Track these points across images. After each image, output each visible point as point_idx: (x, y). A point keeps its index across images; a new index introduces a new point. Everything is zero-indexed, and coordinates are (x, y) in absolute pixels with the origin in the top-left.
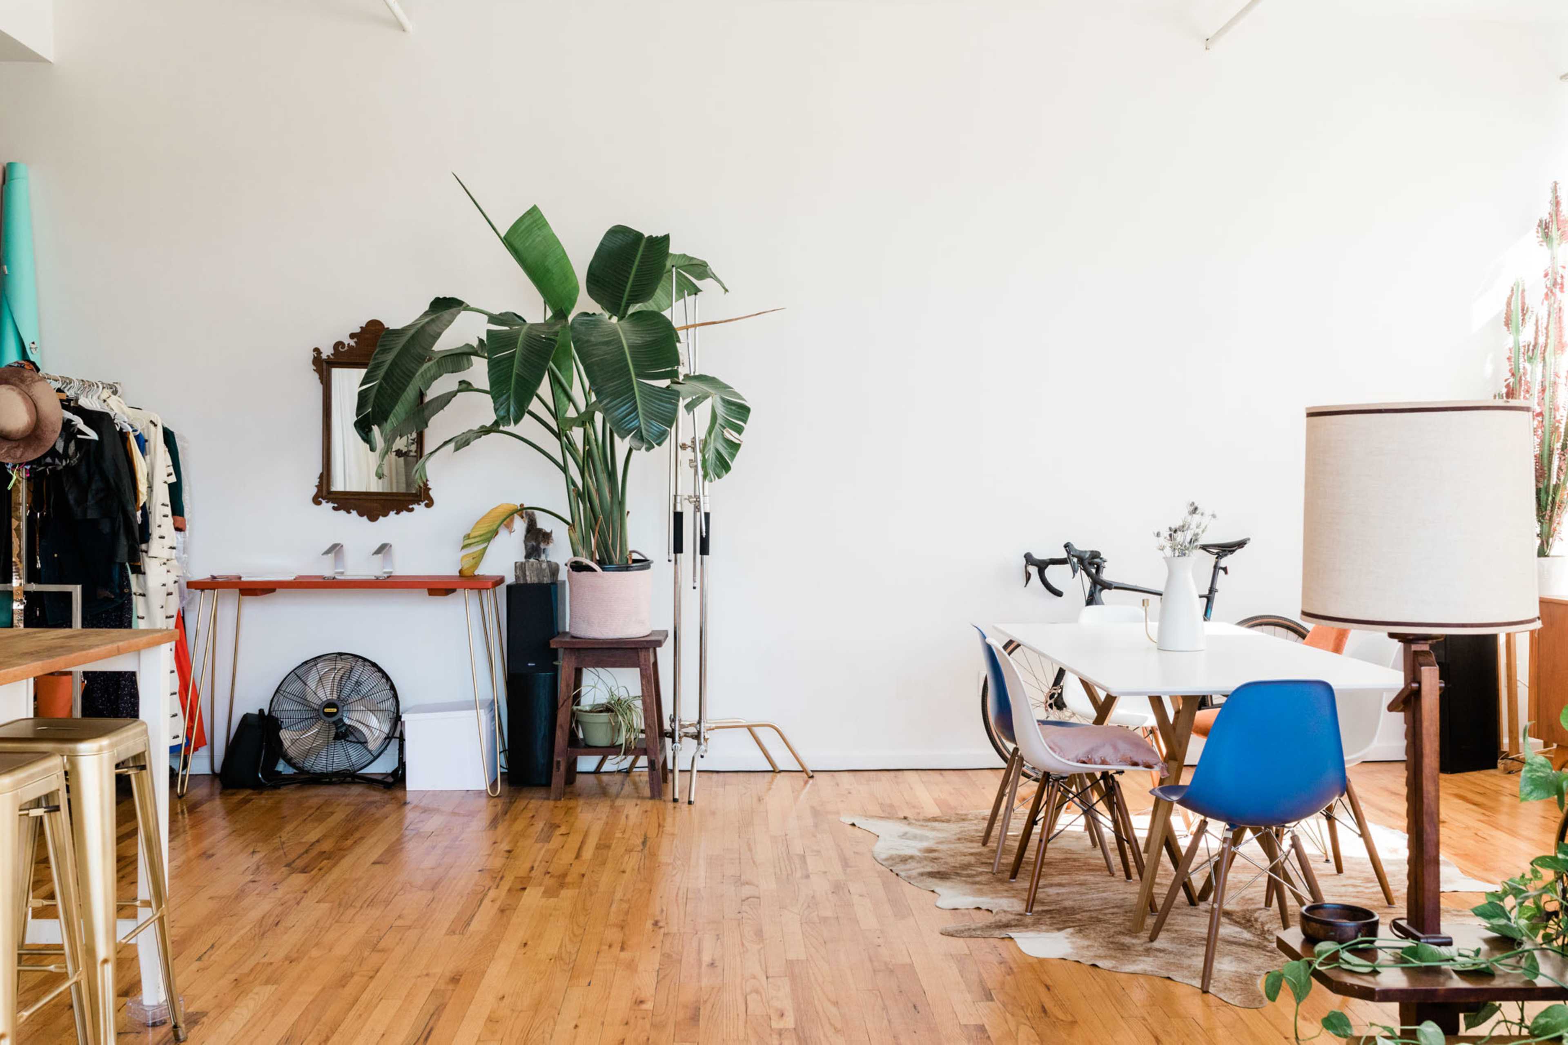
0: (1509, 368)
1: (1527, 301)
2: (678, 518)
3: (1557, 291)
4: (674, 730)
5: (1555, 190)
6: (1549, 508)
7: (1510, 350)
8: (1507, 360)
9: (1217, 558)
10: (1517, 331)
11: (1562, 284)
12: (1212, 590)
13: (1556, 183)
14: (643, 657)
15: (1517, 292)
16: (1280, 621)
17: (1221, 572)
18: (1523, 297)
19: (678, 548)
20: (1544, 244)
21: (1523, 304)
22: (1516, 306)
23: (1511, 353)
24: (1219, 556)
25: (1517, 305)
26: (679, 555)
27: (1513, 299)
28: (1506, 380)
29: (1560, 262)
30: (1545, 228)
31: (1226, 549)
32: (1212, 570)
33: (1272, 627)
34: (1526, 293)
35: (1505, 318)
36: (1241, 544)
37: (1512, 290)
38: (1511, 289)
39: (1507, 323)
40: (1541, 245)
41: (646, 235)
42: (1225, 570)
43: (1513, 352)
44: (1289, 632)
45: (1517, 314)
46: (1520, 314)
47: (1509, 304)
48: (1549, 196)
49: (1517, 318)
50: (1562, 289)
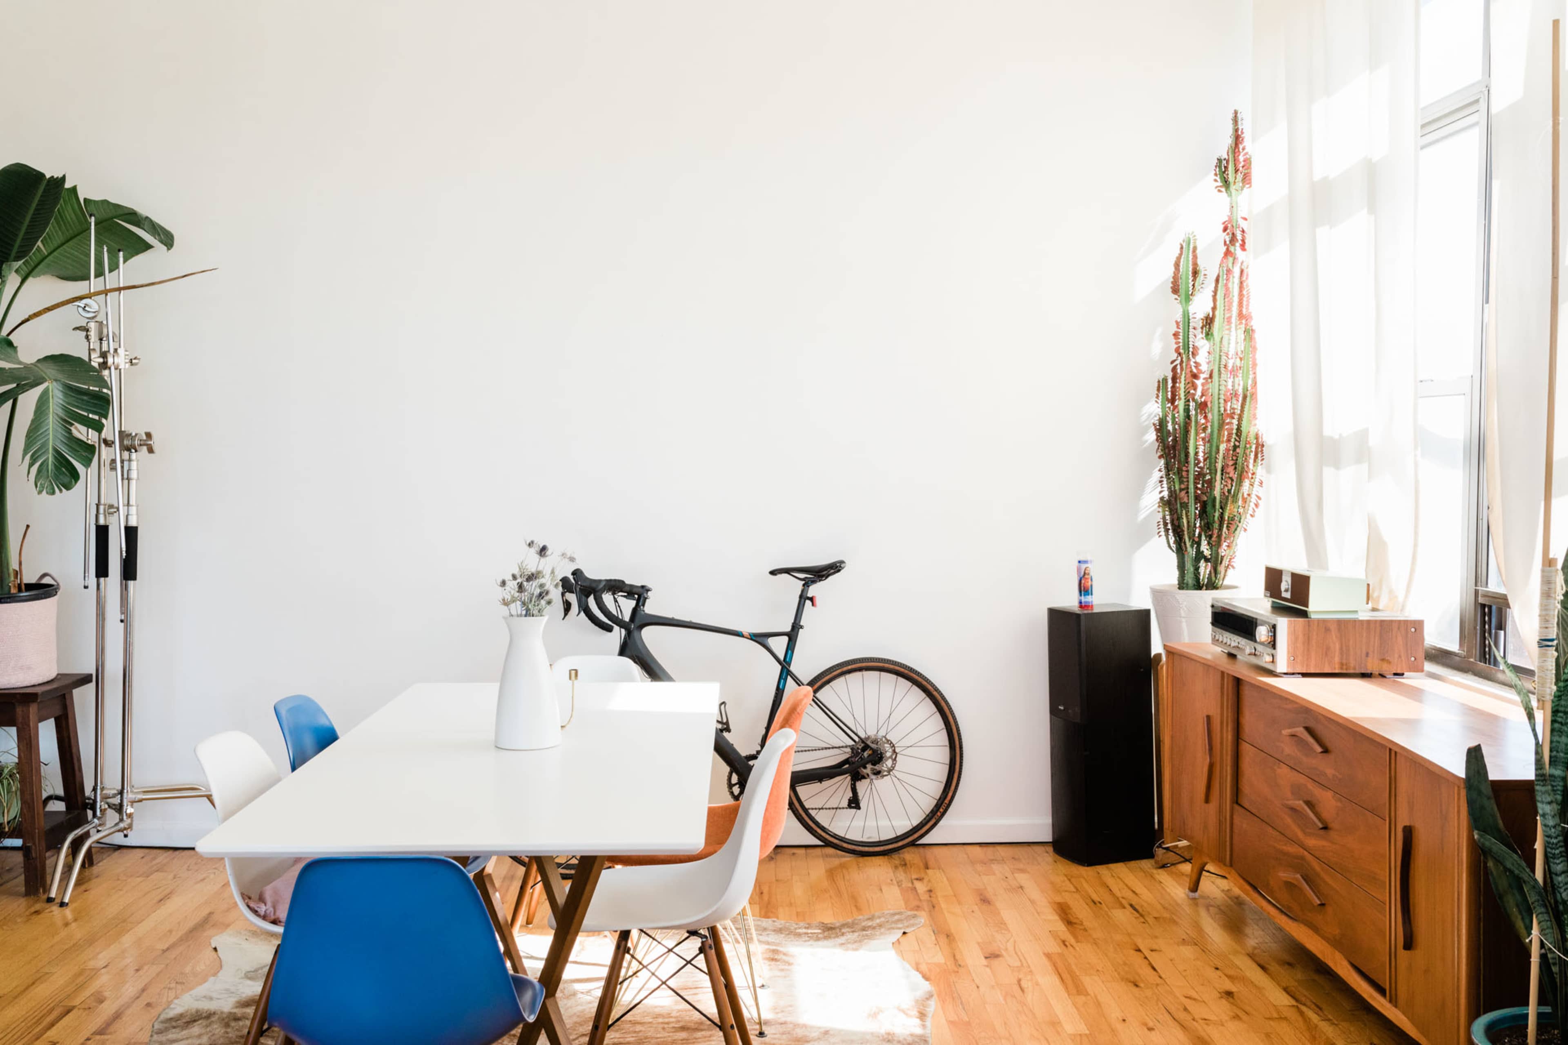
0: (1176, 346)
1: (1199, 262)
2: (102, 532)
3: (1237, 249)
4: (95, 801)
5: (1235, 120)
6: (1216, 525)
7: (1177, 323)
8: (1173, 337)
9: (804, 585)
10: (1188, 298)
11: (1243, 241)
12: (796, 626)
13: (1236, 113)
14: (20, 713)
15: (1188, 249)
16: (886, 665)
17: (808, 603)
18: (1195, 257)
19: (102, 570)
20: (1223, 189)
21: (1195, 264)
22: (1186, 268)
23: (1178, 327)
24: (807, 584)
25: (1188, 267)
26: (102, 580)
27: (1182, 260)
28: (1172, 362)
29: (1242, 212)
30: (1222, 168)
31: (820, 573)
32: (797, 599)
33: (877, 673)
34: (1198, 251)
35: (1172, 283)
36: (835, 568)
37: (1182, 248)
38: (1179, 247)
39: (1175, 290)
40: (1219, 191)
41: (48, 176)
42: (812, 599)
43: (1181, 326)
44: (900, 678)
45: (1187, 278)
46: (1191, 278)
47: (1177, 265)
48: (1230, 131)
49: (1187, 283)
50: (1243, 247)
